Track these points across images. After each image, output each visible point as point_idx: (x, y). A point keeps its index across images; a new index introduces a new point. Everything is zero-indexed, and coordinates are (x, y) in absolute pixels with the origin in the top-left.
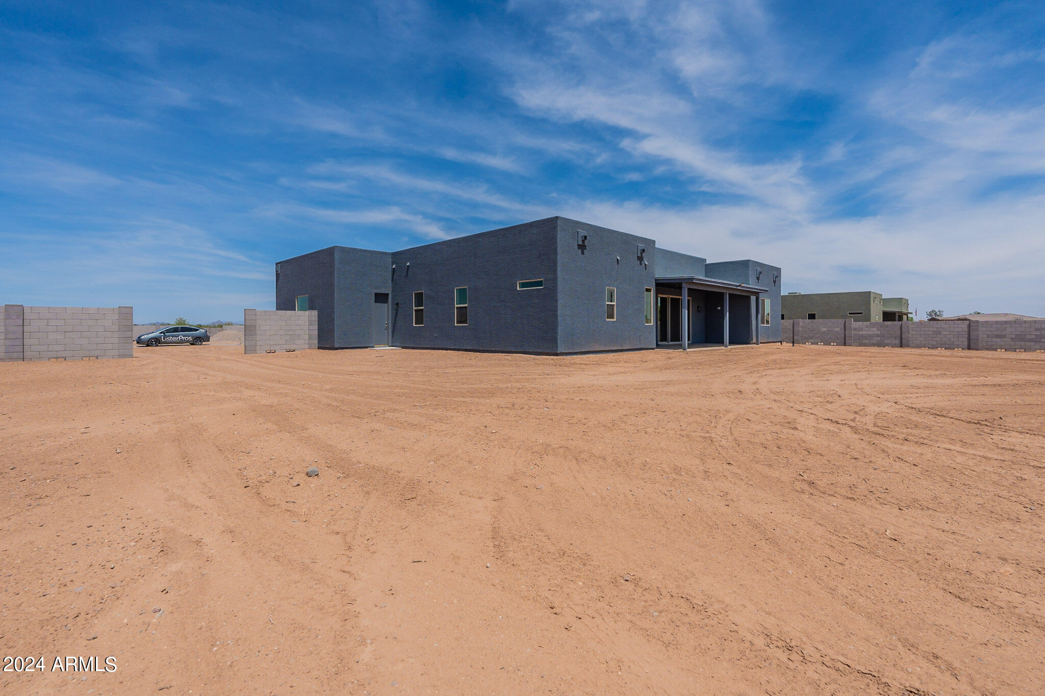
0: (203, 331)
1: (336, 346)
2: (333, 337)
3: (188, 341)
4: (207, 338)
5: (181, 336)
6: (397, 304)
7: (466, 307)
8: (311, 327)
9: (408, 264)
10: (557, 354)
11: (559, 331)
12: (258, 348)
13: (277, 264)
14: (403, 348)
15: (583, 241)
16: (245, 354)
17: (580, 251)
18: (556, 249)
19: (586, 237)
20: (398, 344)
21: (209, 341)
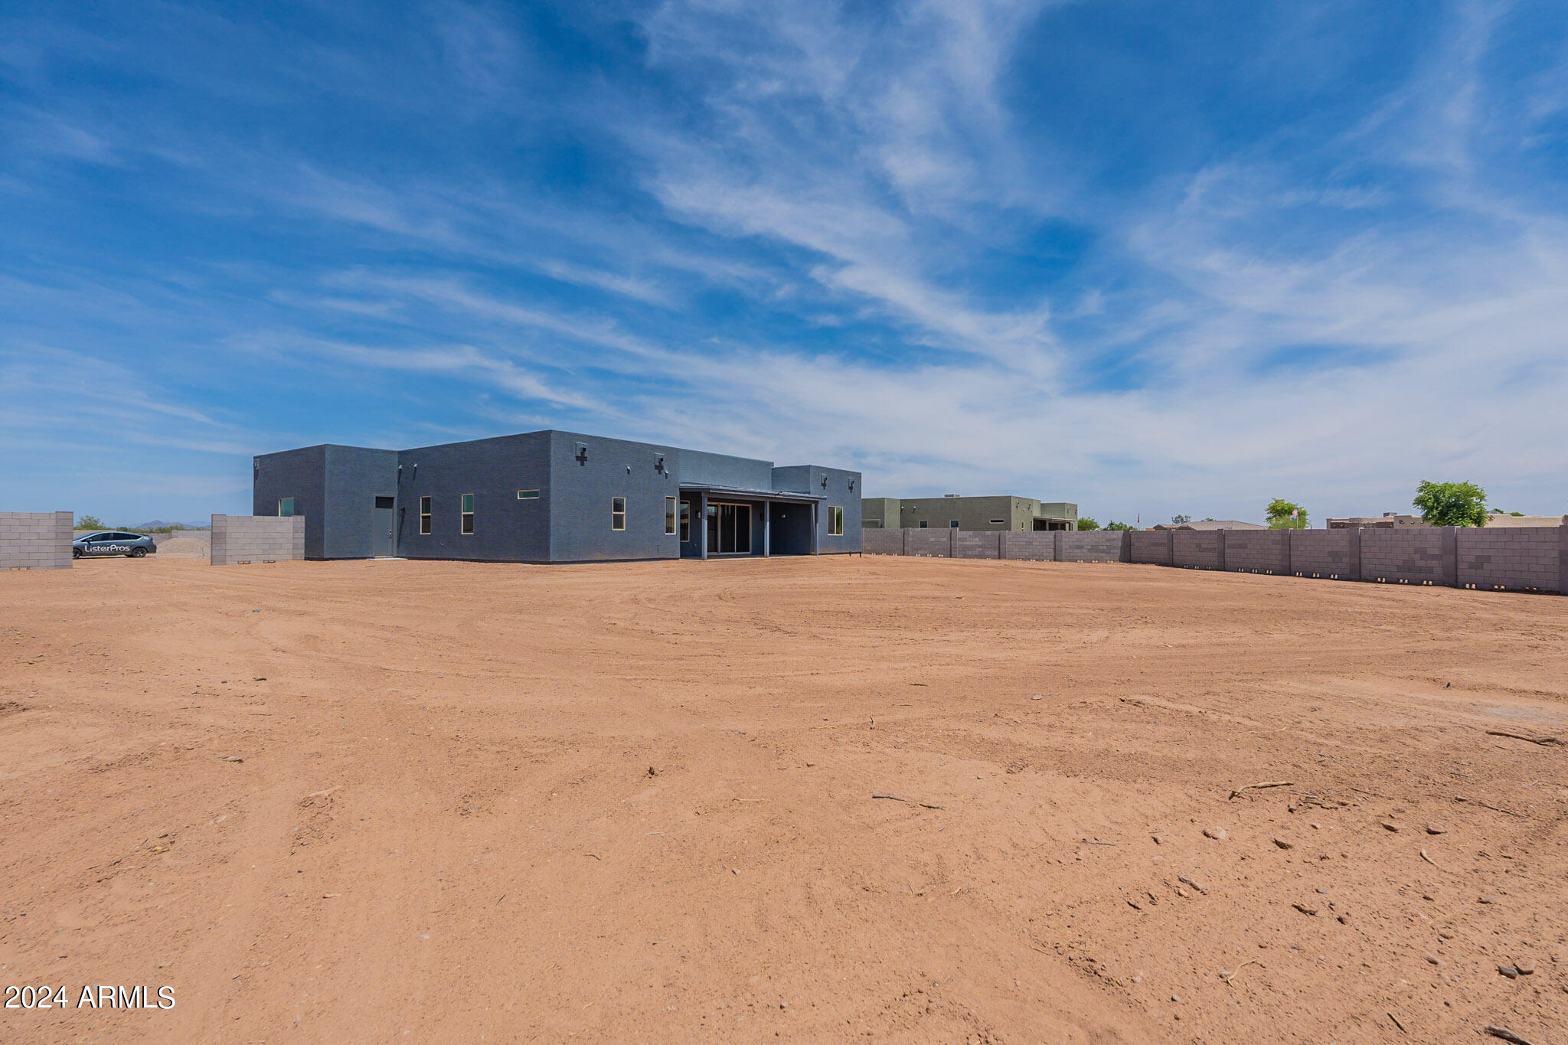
0: (147, 538)
1: (325, 557)
2: (322, 545)
3: (124, 552)
4: (153, 549)
5: (114, 545)
6: (403, 510)
7: (472, 515)
8: (296, 535)
9: (415, 465)
10: (550, 563)
11: (552, 541)
12: (228, 558)
13: (255, 458)
14: (409, 558)
15: (582, 453)
16: (212, 565)
17: (579, 462)
18: (549, 461)
19: (584, 449)
20: (404, 555)
21: (155, 552)
